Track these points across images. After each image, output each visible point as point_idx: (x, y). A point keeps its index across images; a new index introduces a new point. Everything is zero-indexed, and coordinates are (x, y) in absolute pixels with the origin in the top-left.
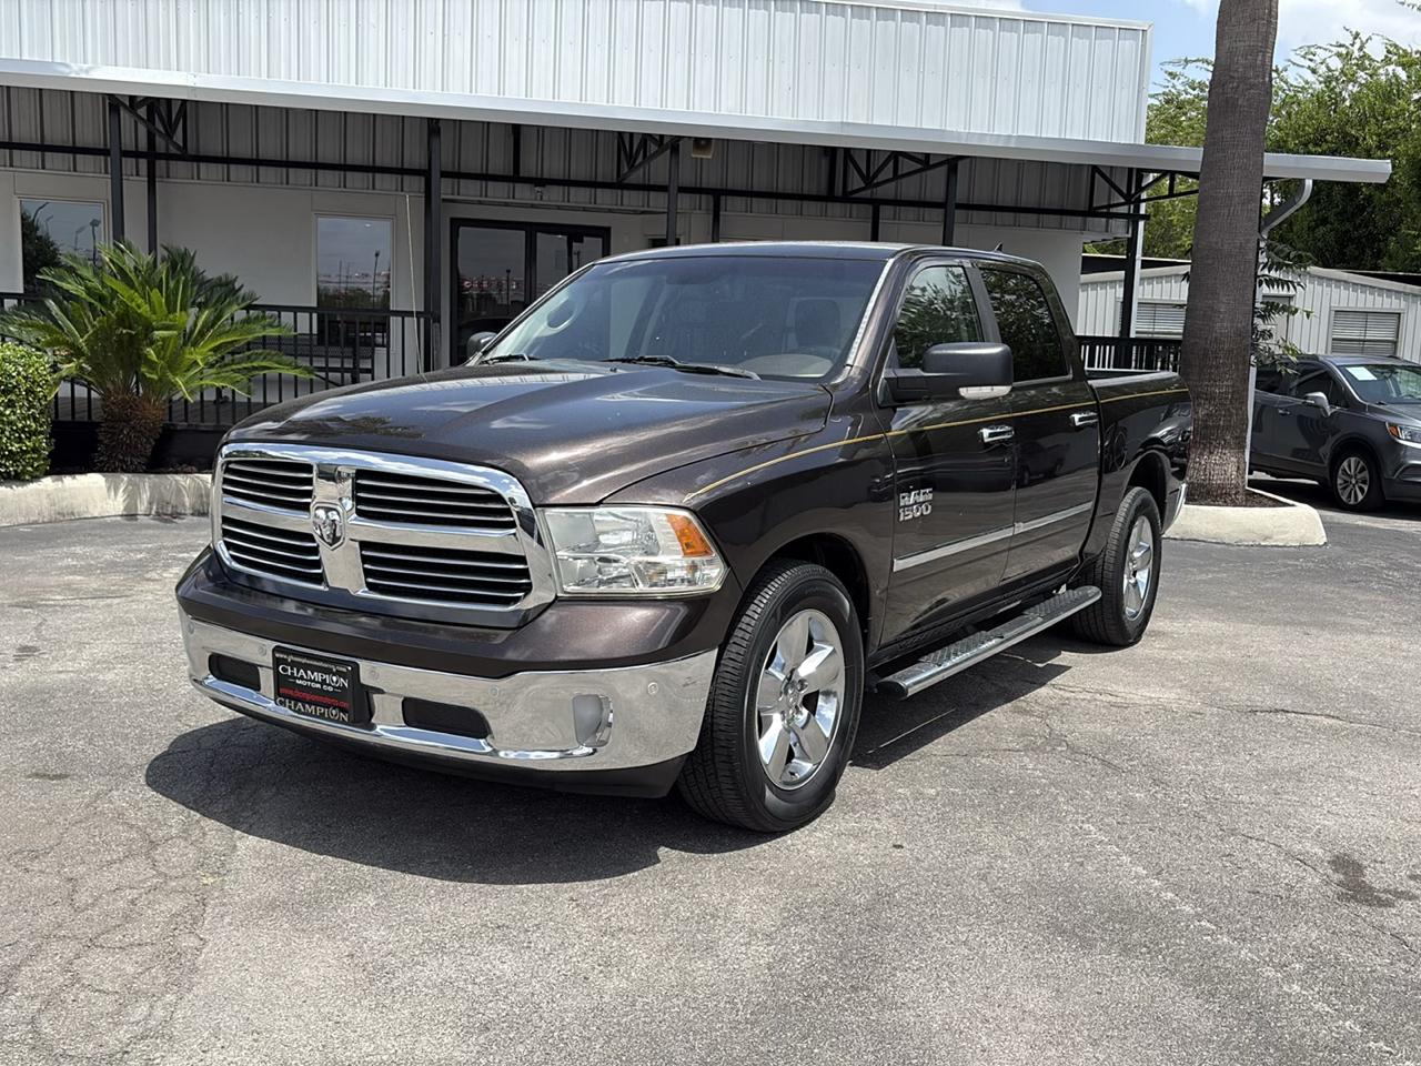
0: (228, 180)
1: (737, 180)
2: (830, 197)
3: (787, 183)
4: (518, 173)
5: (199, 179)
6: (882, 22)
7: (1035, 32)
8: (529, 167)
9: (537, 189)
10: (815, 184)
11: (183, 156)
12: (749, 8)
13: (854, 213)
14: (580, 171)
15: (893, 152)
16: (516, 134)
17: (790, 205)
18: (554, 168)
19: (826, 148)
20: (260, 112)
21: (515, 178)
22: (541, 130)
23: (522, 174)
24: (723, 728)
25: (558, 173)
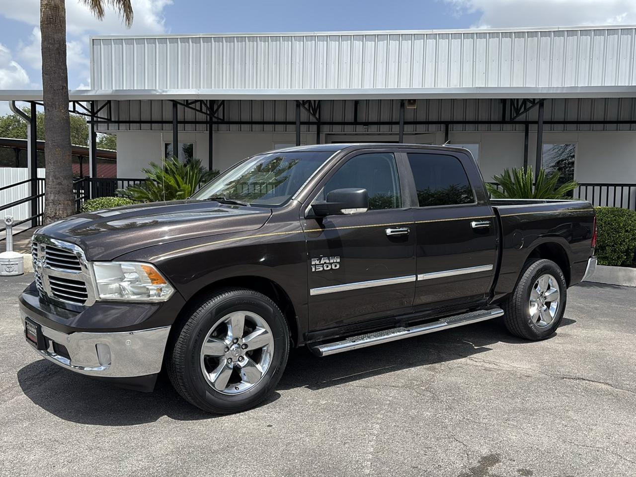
0: (252, 131)
1: (458, 117)
2: (503, 122)
3: (483, 117)
4: (357, 120)
5: (229, 131)
6: (530, 38)
7: (614, 34)
8: (362, 117)
9: (365, 127)
10: (496, 116)
11: (223, 122)
12: (464, 38)
13: (517, 129)
14: (385, 117)
15: (524, 99)
16: (357, 104)
17: (485, 126)
18: (373, 117)
19: (502, 100)
20: (253, 103)
21: (356, 123)
22: (367, 101)
23: (359, 120)
24: (178, 363)
25: (375, 119)
